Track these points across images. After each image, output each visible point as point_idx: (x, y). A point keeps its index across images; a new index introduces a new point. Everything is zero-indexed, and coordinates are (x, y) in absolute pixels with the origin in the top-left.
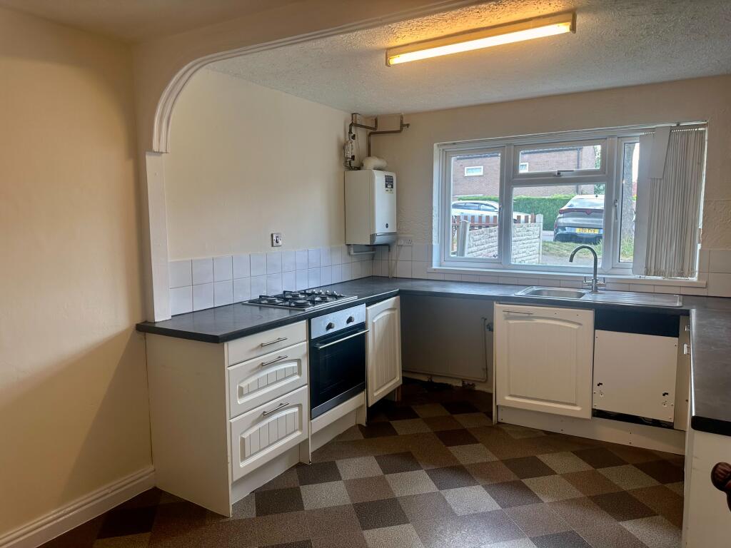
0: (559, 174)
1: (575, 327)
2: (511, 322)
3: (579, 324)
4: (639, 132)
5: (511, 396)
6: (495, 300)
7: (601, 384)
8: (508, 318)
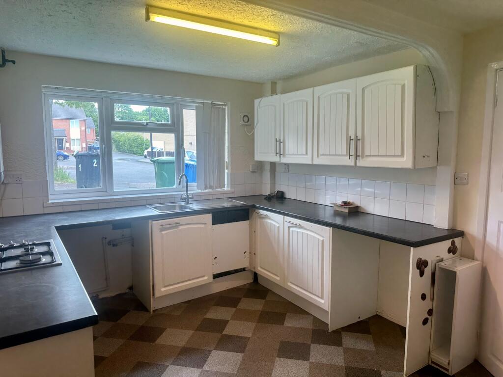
0: (147, 124)
1: (203, 226)
2: (163, 233)
3: (205, 224)
4: (196, 103)
5: (165, 286)
6: (150, 219)
7: (216, 258)
8: (162, 230)
